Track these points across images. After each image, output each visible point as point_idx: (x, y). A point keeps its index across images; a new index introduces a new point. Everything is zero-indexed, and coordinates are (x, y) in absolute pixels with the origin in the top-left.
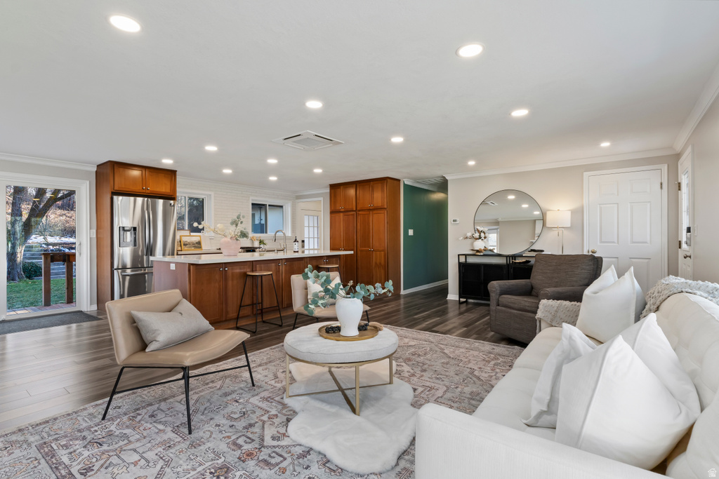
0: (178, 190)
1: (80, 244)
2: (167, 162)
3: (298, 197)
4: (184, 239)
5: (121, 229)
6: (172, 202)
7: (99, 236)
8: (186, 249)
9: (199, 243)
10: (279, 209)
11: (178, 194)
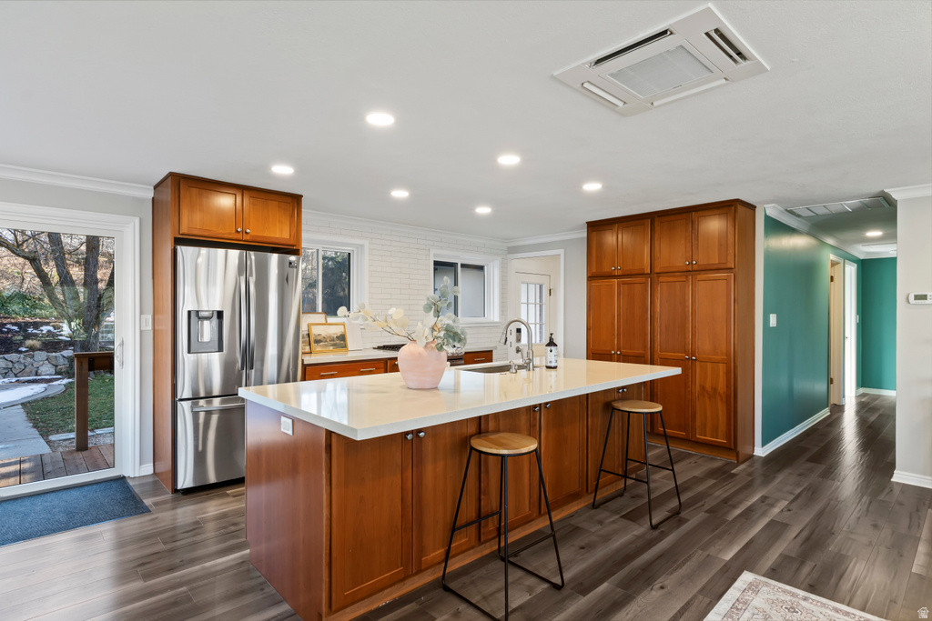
0: (304, 235)
1: (122, 344)
2: (282, 173)
3: (513, 250)
4: (316, 331)
5: (193, 315)
6: (293, 258)
7: (156, 327)
8: (319, 349)
9: (342, 338)
10: (476, 272)
11: (304, 245)
